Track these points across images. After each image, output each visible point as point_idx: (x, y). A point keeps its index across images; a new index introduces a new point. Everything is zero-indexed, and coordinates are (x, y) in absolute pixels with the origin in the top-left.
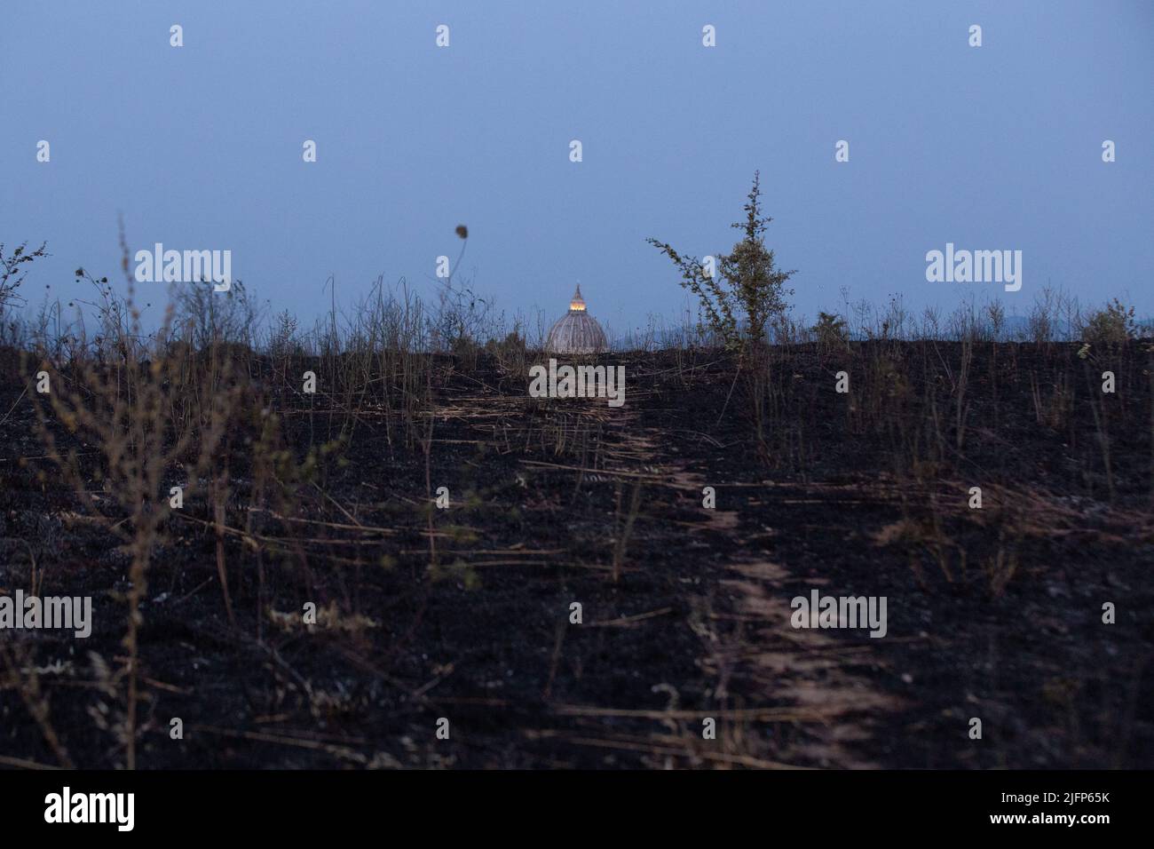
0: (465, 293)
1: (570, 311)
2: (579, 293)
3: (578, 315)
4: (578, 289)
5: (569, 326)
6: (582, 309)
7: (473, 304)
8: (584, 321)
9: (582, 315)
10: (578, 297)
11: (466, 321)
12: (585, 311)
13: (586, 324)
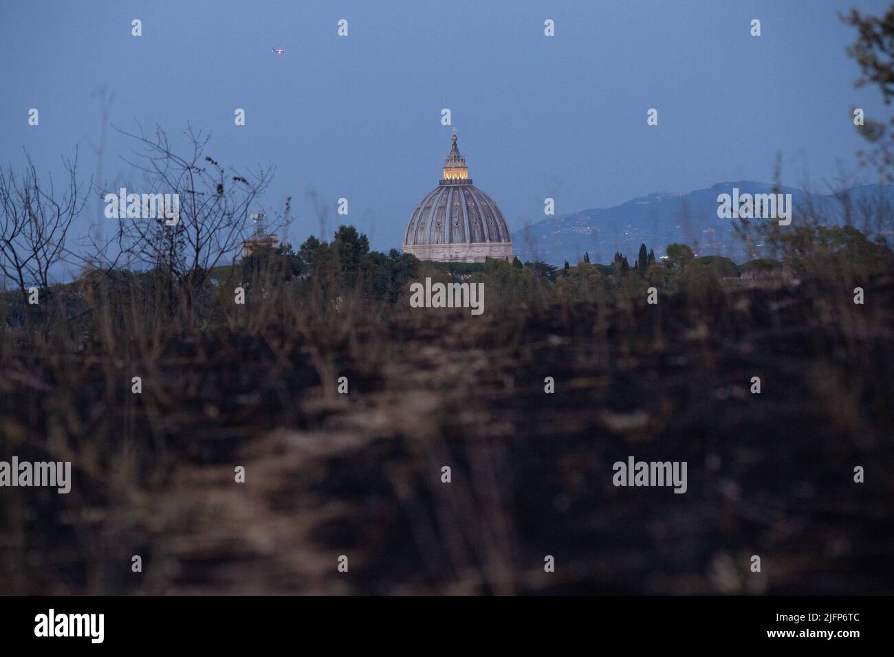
0: (202, 163)
1: (442, 182)
2: (456, 150)
3: (456, 188)
4: (455, 144)
5: (442, 208)
6: (464, 176)
7: (220, 188)
8: (468, 197)
9: (464, 188)
10: (456, 157)
11: (207, 224)
12: (470, 181)
13: (471, 204)
